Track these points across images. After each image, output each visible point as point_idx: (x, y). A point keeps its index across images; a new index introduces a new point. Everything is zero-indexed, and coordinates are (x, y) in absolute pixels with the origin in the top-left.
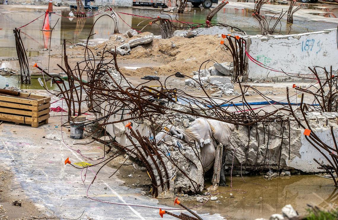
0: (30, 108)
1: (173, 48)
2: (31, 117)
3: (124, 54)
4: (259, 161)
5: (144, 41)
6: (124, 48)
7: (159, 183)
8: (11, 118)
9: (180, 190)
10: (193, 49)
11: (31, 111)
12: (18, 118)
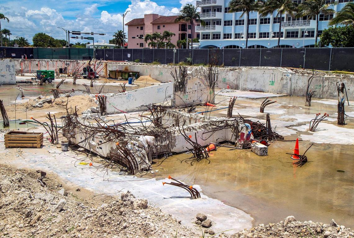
0: (36, 139)
1: (63, 102)
2: (36, 143)
3: (41, 107)
4: (161, 151)
5: (48, 100)
6: (40, 104)
7: (134, 168)
8: (25, 145)
9: (142, 170)
10: (74, 102)
11: (36, 140)
12: (29, 145)
